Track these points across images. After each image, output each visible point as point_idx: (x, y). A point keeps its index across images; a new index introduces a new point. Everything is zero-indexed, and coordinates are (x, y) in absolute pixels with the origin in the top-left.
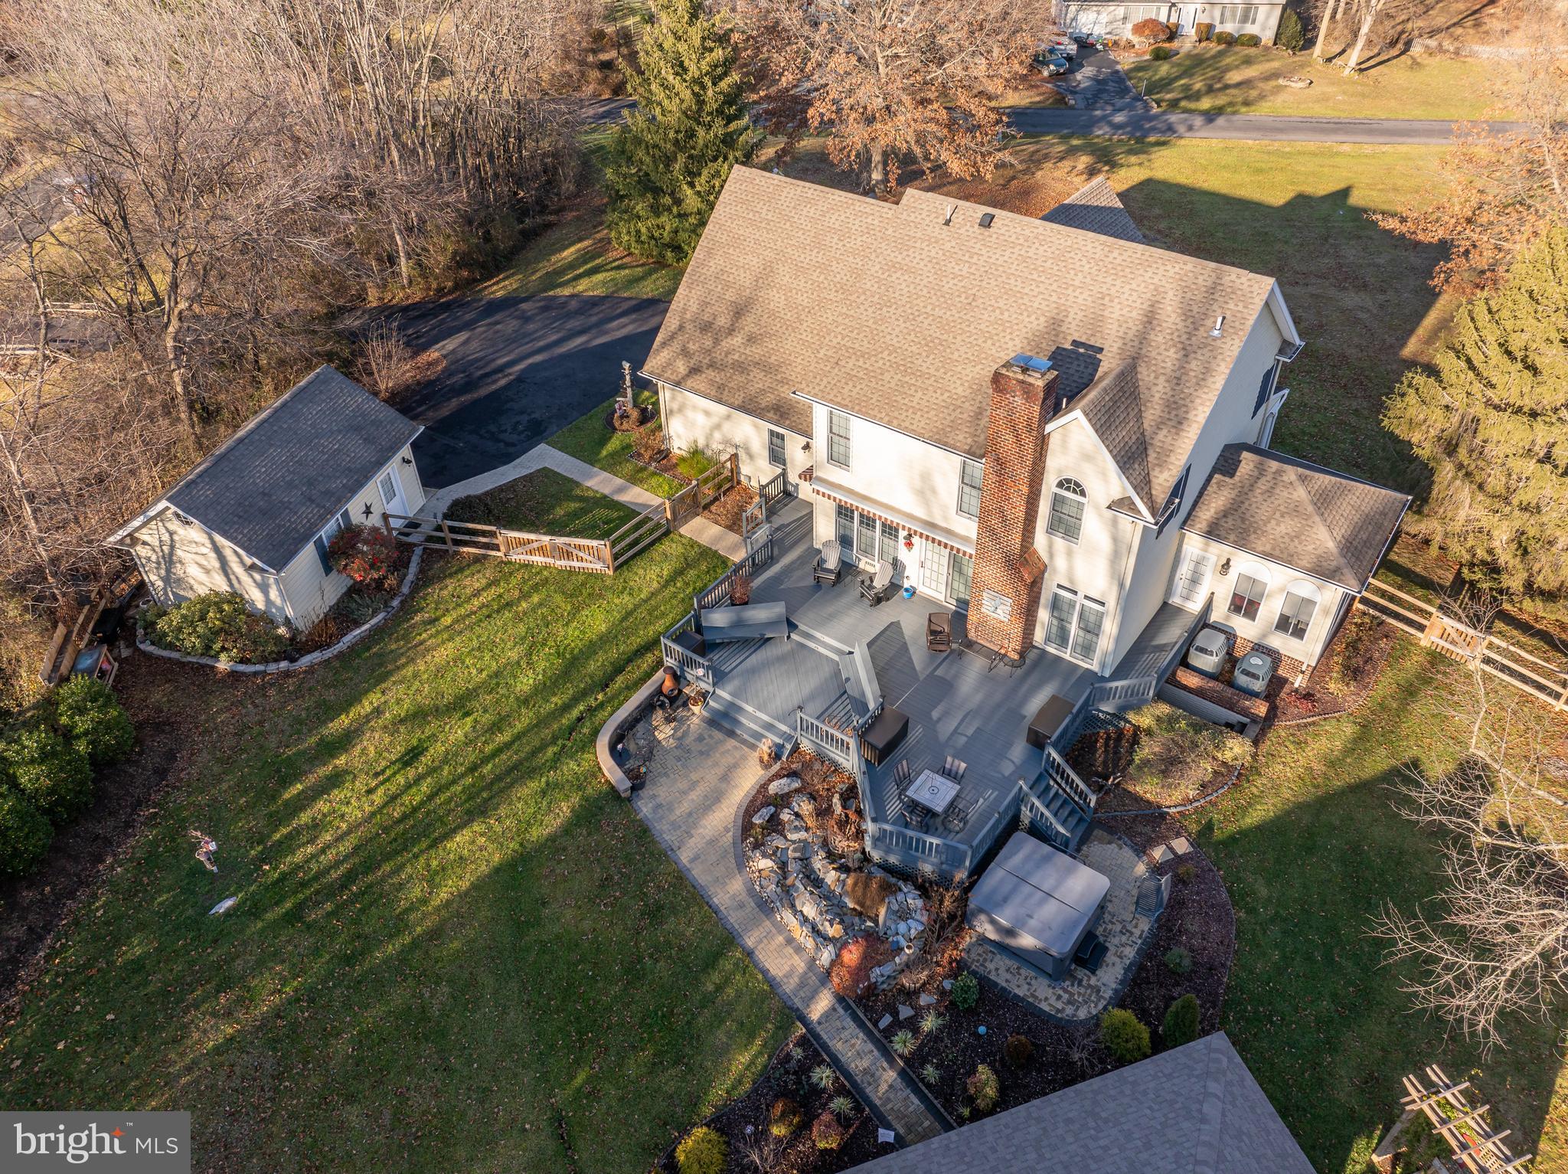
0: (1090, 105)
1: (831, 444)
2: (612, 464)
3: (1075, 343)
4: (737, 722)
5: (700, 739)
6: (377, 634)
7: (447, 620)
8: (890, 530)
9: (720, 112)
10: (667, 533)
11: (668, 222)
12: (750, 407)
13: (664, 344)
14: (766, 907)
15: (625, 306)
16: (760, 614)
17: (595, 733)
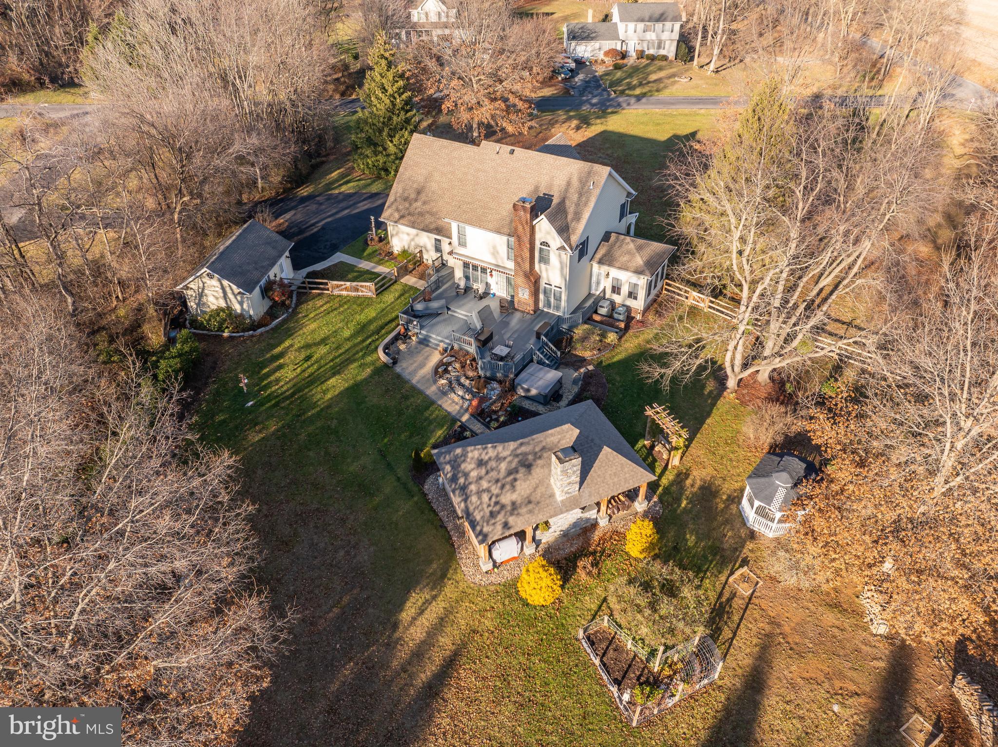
0: (582, 94)
1: (459, 238)
2: (369, 258)
3: (544, 194)
4: (429, 341)
5: (416, 348)
6: (285, 321)
7: (312, 315)
8: (484, 270)
9: (403, 108)
10: (396, 282)
11: (381, 159)
12: (426, 229)
13: (389, 207)
14: (445, 394)
15: (365, 196)
16: (435, 305)
17: (376, 348)
